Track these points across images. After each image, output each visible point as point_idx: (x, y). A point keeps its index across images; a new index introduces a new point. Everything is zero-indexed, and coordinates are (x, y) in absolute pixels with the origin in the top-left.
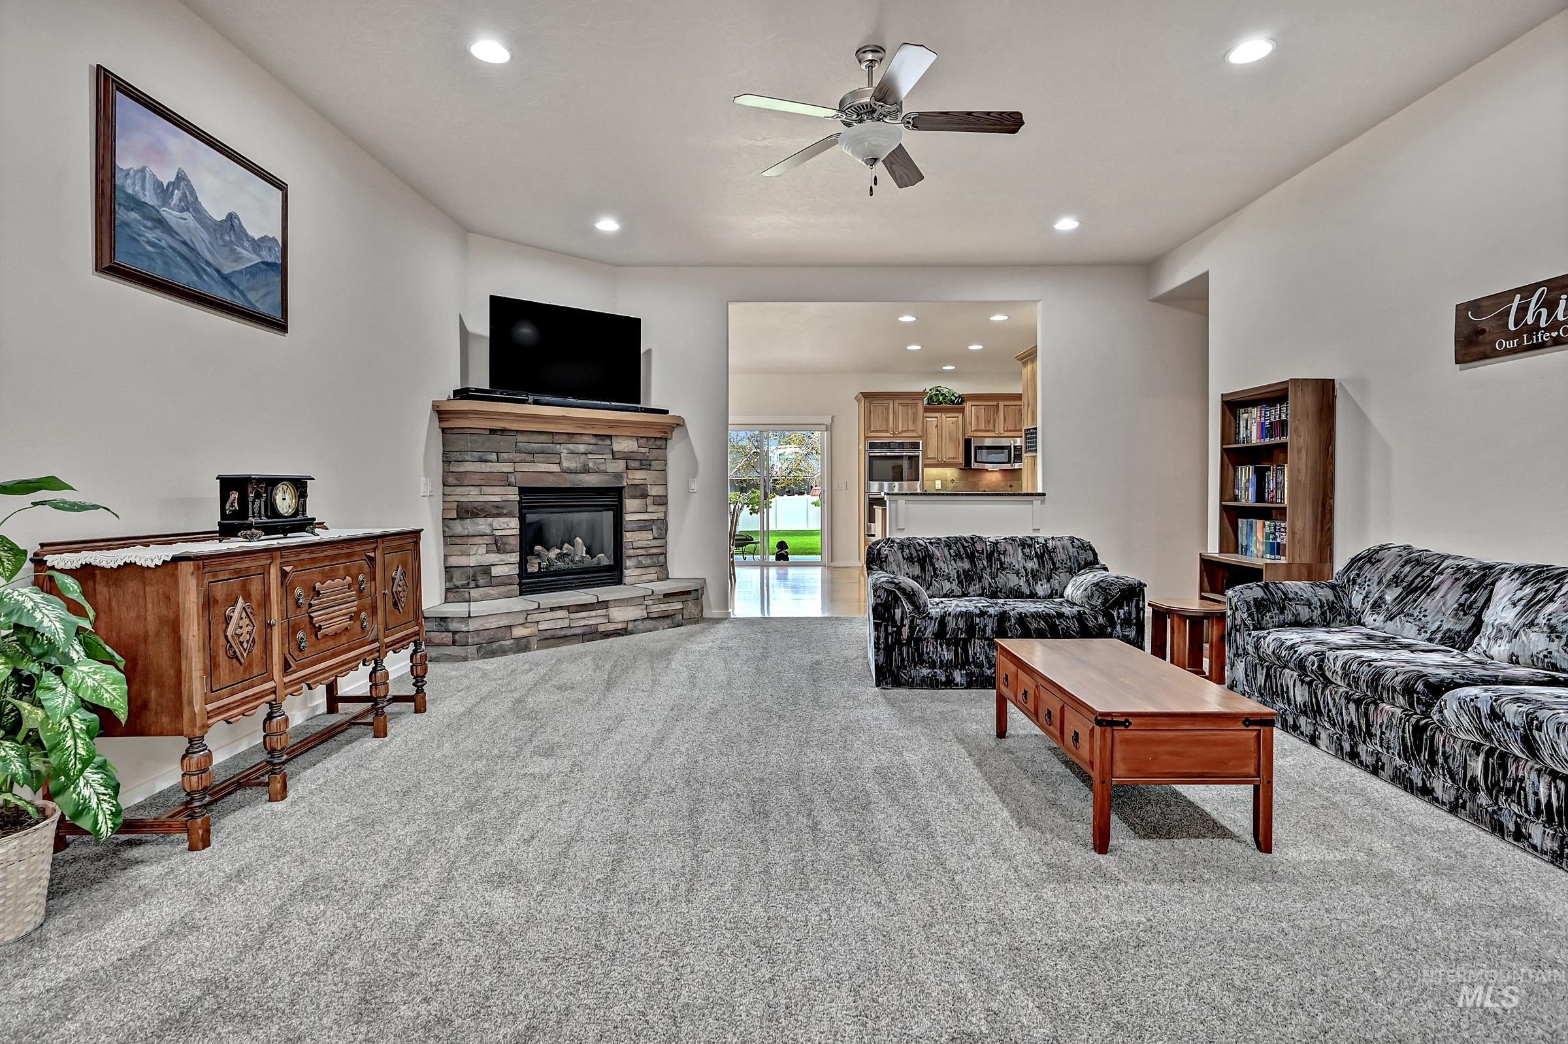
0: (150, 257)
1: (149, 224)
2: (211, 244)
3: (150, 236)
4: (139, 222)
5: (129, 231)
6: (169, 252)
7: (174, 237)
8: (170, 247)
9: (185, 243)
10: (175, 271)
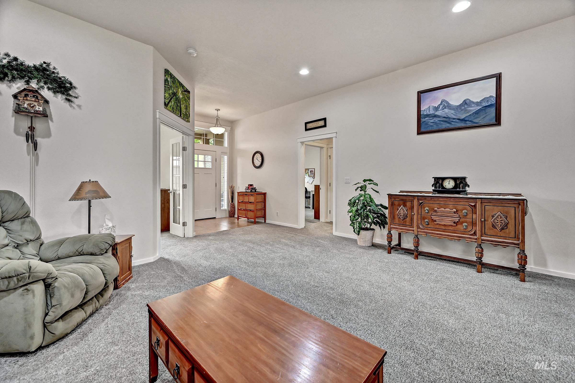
0: (432, 126)
1: (431, 118)
2: (455, 113)
3: (432, 121)
4: (428, 119)
5: (425, 123)
6: (439, 122)
7: (440, 118)
8: (439, 121)
9: (444, 117)
10: (440, 126)
